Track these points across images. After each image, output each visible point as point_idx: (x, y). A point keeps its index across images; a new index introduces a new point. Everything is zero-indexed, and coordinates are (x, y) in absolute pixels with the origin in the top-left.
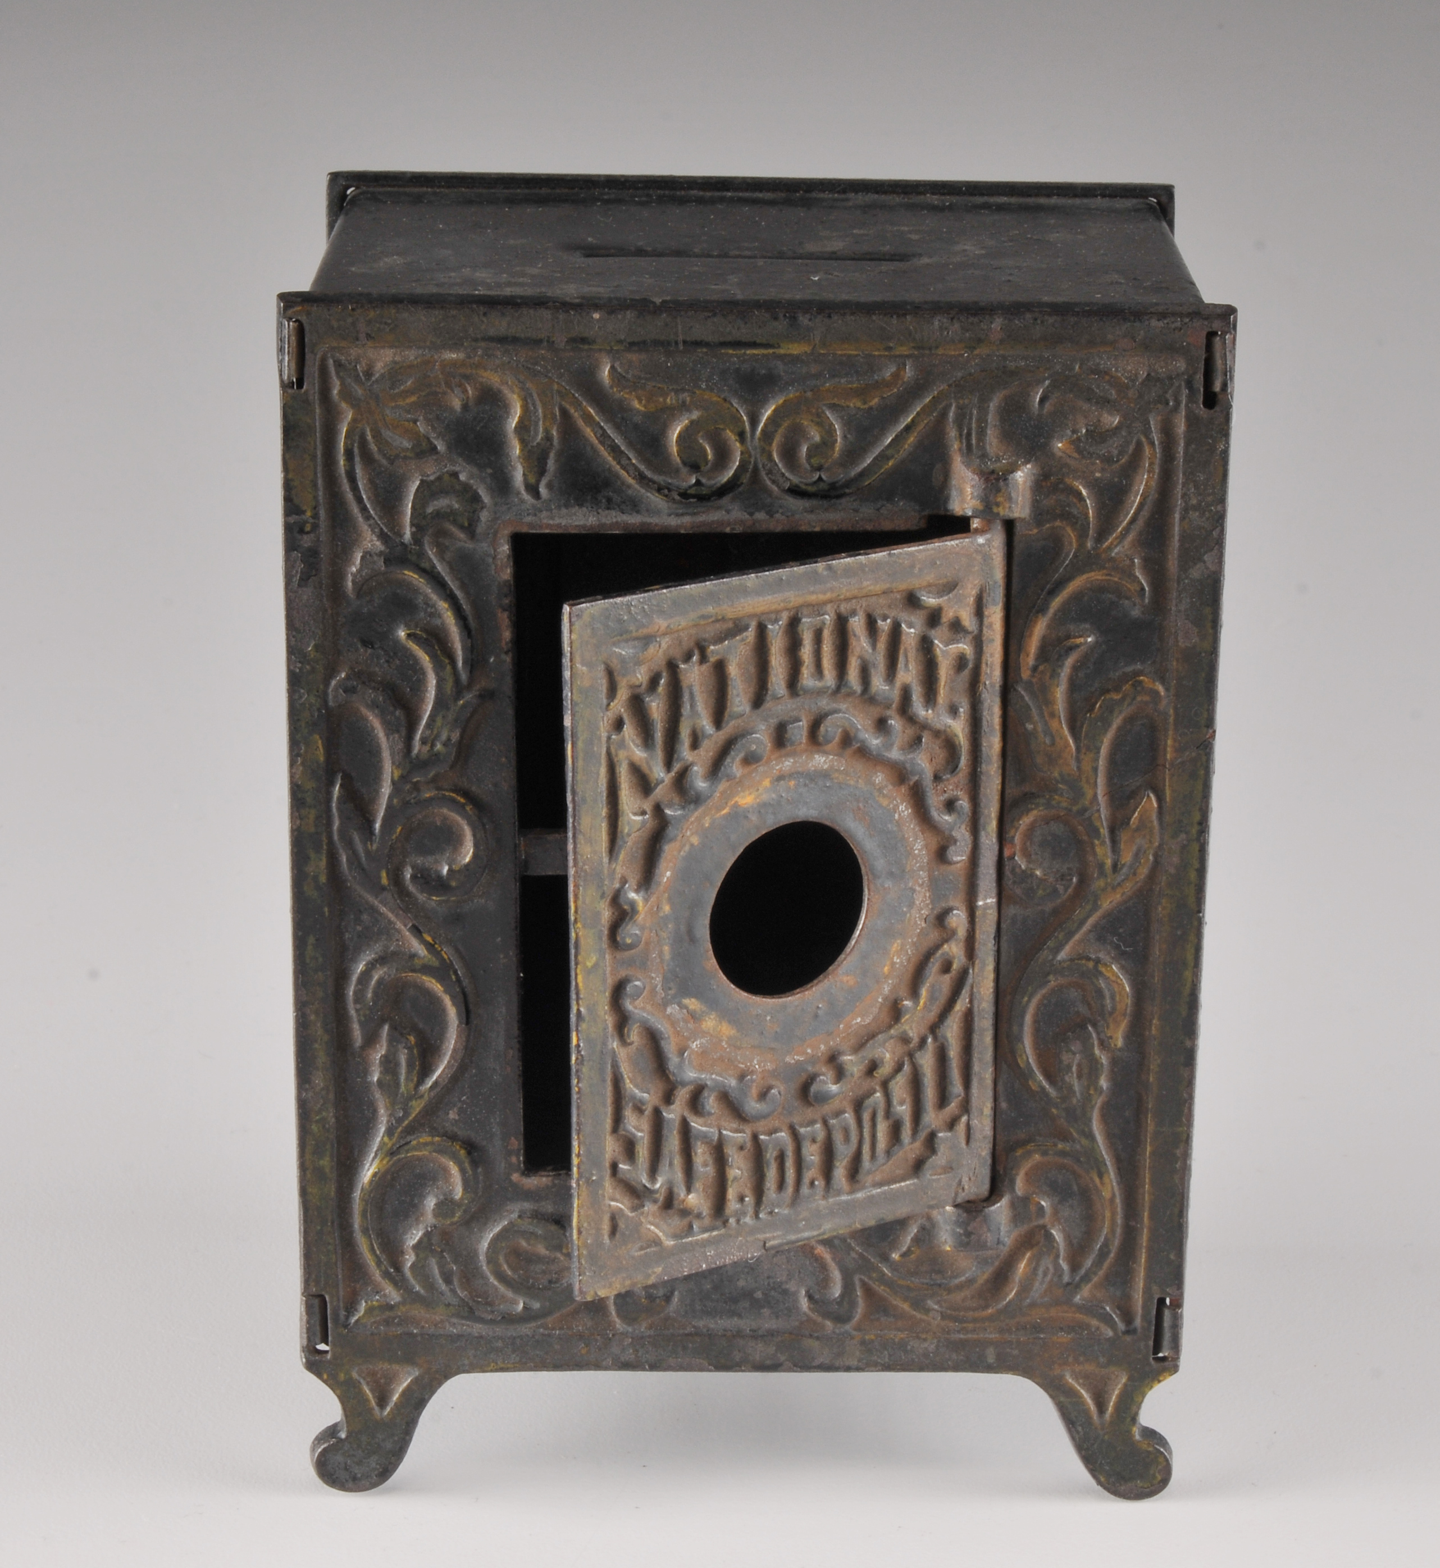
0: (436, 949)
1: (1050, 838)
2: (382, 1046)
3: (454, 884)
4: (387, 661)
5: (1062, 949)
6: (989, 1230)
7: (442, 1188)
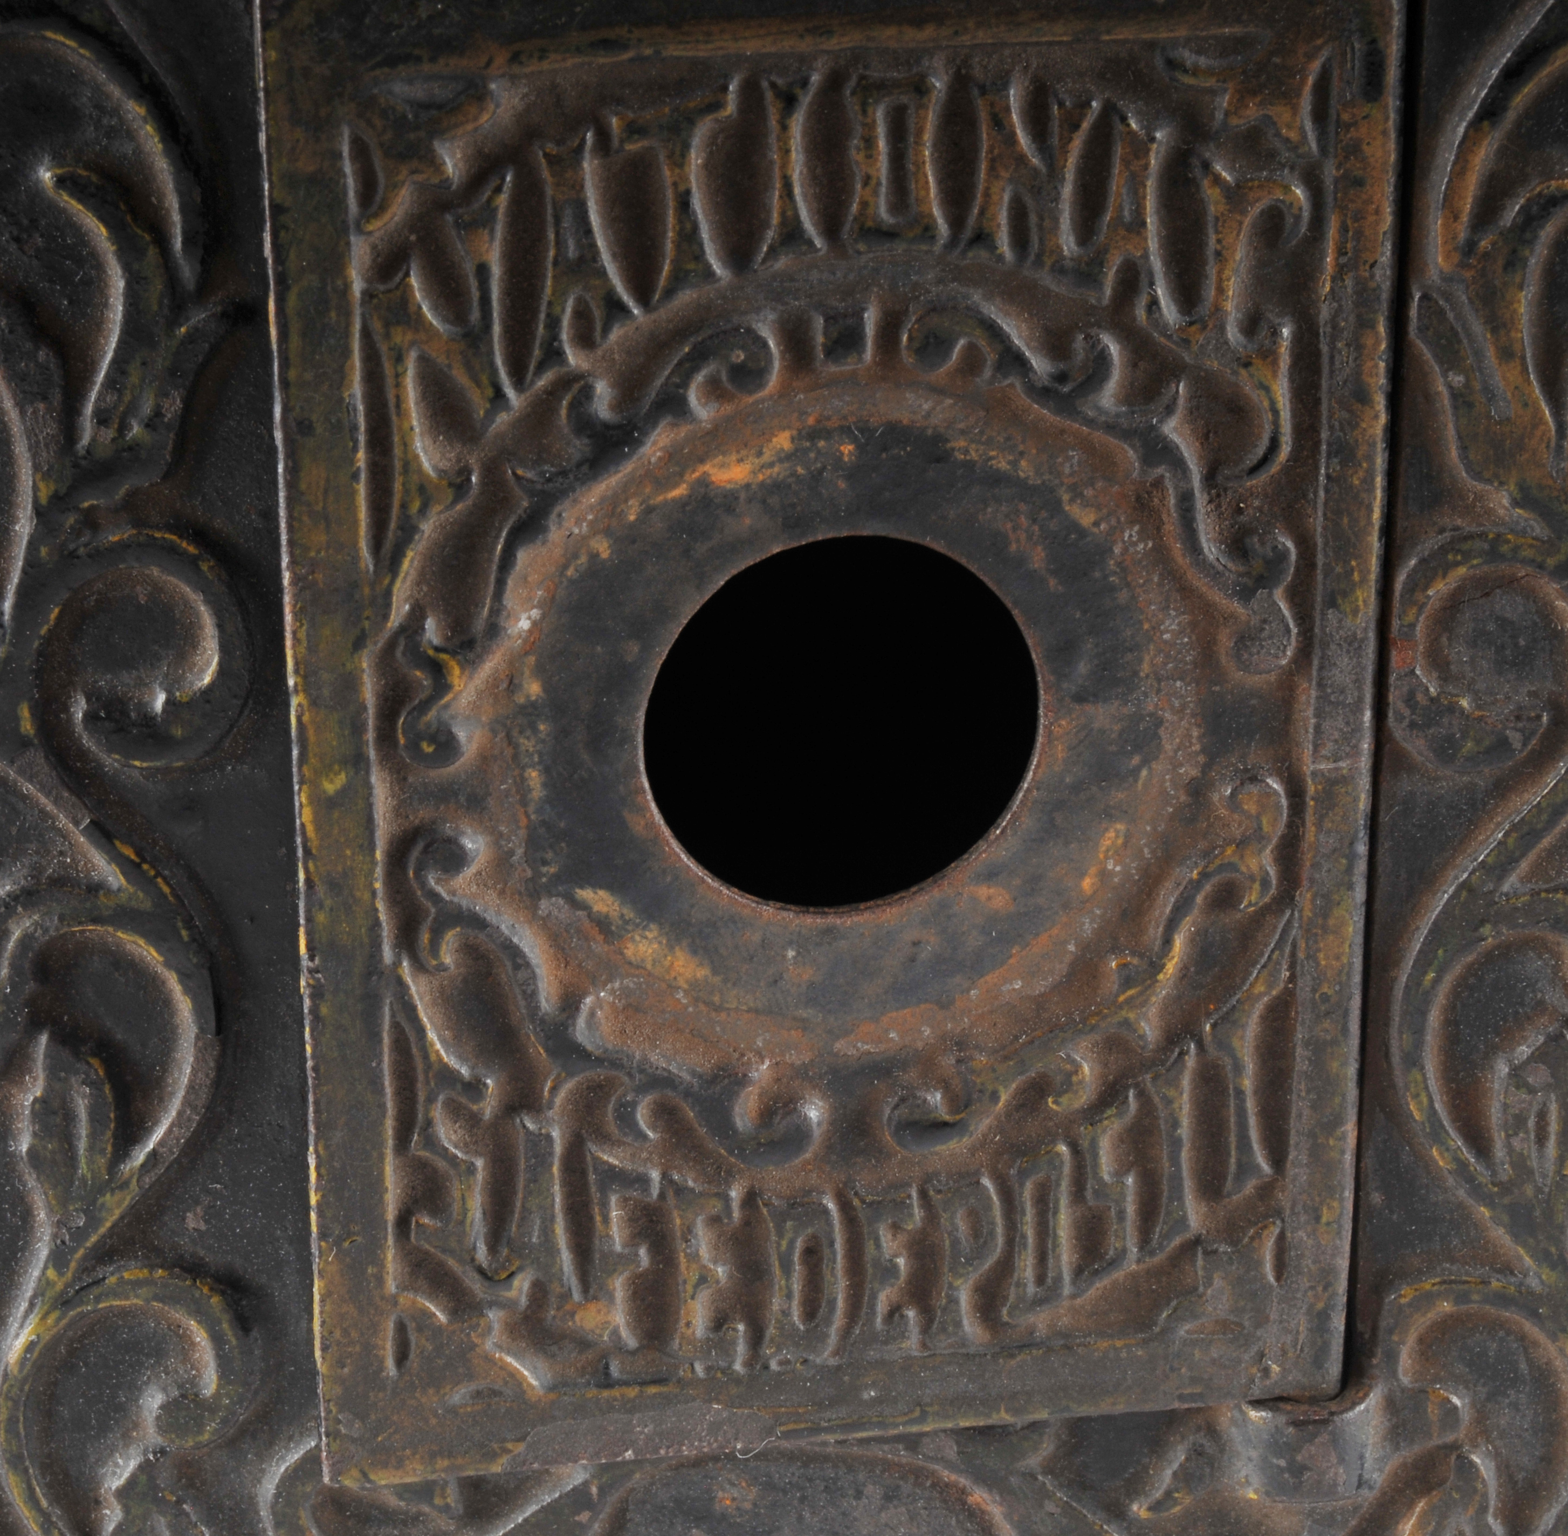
0: (144, 873)
1: (1491, 627)
2: (35, 1079)
3: (178, 732)
4: (17, 240)
5: (1513, 869)
6: (1342, 1461)
7: (177, 1372)
